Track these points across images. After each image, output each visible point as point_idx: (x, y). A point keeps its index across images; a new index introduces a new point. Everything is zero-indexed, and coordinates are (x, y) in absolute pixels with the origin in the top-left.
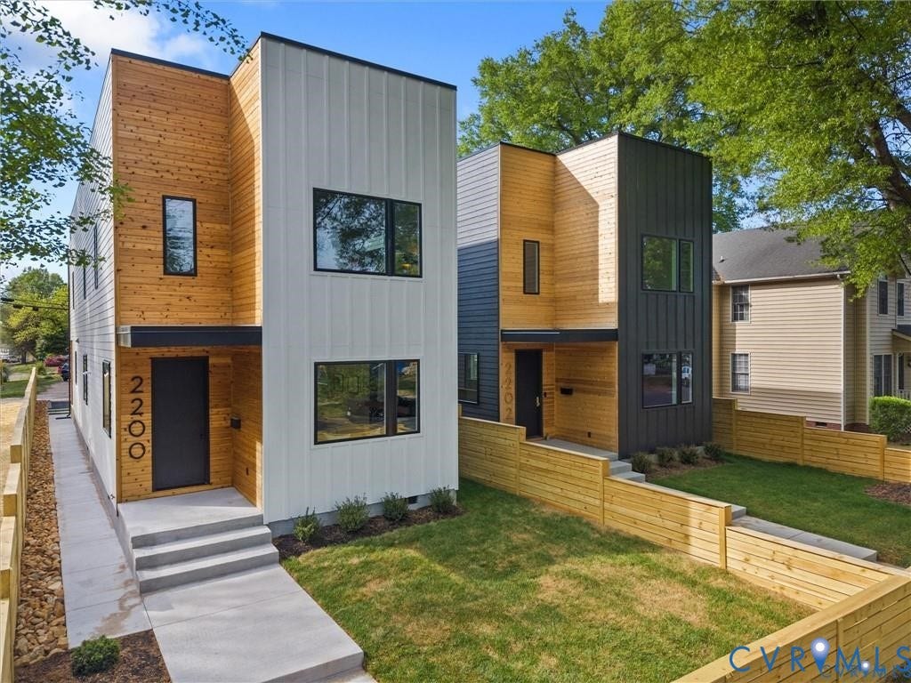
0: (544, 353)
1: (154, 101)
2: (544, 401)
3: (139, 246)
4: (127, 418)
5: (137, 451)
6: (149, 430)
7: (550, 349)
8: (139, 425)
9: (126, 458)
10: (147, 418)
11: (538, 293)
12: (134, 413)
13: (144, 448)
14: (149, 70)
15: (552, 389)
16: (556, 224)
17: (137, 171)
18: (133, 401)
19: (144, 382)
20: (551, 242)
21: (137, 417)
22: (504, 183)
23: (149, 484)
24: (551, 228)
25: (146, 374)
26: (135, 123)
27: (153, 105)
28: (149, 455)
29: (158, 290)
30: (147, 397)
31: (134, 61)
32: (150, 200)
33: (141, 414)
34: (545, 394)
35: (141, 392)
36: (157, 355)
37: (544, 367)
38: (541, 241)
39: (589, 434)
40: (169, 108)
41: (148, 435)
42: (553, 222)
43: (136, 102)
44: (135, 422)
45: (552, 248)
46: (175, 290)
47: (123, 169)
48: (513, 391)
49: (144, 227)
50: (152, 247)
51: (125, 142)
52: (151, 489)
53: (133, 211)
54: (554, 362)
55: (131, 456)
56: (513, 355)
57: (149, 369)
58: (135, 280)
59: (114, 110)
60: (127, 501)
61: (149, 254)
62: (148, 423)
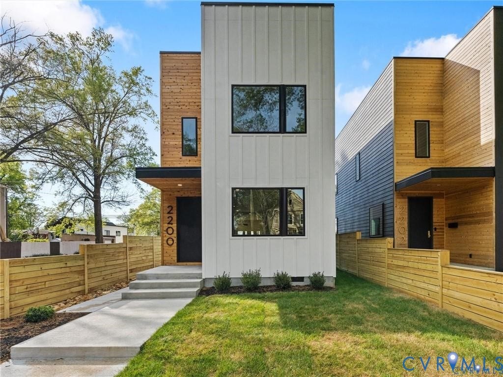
0: (434, 200)
1: (178, 72)
2: (434, 234)
3: (171, 143)
4: (166, 226)
5: (170, 242)
6: (175, 232)
7: (440, 196)
8: (171, 229)
9: (166, 245)
10: (174, 226)
11: (429, 157)
12: (169, 224)
13: (173, 240)
14: (176, 58)
15: (443, 226)
16: (444, 107)
17: (171, 107)
18: (168, 218)
19: (174, 209)
20: (441, 120)
21: (170, 226)
22: (397, 84)
23: (176, 258)
24: (440, 110)
25: (175, 205)
26: (169, 84)
27: (177, 74)
28: (175, 244)
29: (180, 164)
30: (175, 217)
31: (169, 55)
32: (176, 120)
33: (172, 224)
34: (435, 229)
35: (172, 213)
36: (179, 196)
37: (434, 210)
38: (431, 120)
39: (471, 256)
40: (184, 74)
41: (175, 235)
42: (442, 106)
43: (170, 74)
44: (169, 228)
45: (441, 124)
46: (187, 164)
47: (164, 107)
48: (406, 225)
49: (173, 134)
50: (177, 143)
51: (166, 94)
52: (176, 261)
53: (168, 126)
54: (444, 206)
55: (168, 244)
56: (407, 200)
57: (175, 201)
58: (170, 159)
59: (161, 80)
60: (166, 265)
61: (175, 146)
62: (175, 229)
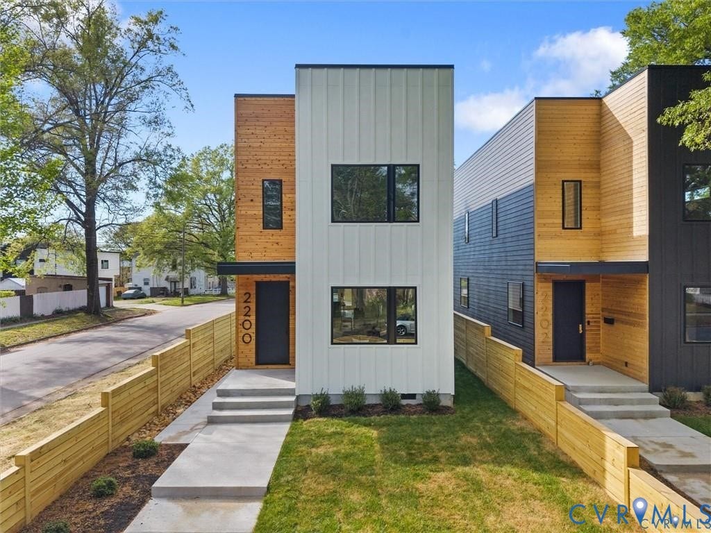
0: (587, 284)
1: (258, 121)
2: (587, 328)
3: (249, 212)
4: (242, 318)
5: (247, 339)
6: (254, 326)
7: (595, 279)
8: (248, 322)
9: (241, 343)
10: (253, 318)
11: (581, 228)
12: (245, 315)
13: (251, 337)
14: (256, 102)
15: (599, 318)
16: (601, 162)
17: (249, 166)
18: (245, 308)
19: (252, 296)
20: (597, 180)
21: (247, 318)
22: (539, 132)
23: (253, 360)
24: (597, 166)
25: (253, 292)
26: (247, 137)
27: (257, 123)
28: (253, 342)
29: (260, 239)
30: (253, 306)
31: (246, 99)
32: (255, 183)
33: (249, 316)
34: (589, 322)
35: (249, 302)
36: (259, 280)
37: (587, 297)
38: (583, 180)
39: (626, 364)
40: (266, 124)
41: (253, 330)
42: (599, 161)
43: (247, 123)
44: (246, 321)
45: (598, 186)
46: (270, 239)
47: (240, 166)
48: (550, 317)
49: (252, 200)
50: (256, 212)
51: (242, 149)
52: (254, 363)
53: (245, 191)
54: (600, 293)
55: (244, 341)
56: (551, 285)
57: (254, 287)
58: (247, 233)
59: (235, 131)
60: (241, 369)
61: (254, 217)
62: (253, 322)
